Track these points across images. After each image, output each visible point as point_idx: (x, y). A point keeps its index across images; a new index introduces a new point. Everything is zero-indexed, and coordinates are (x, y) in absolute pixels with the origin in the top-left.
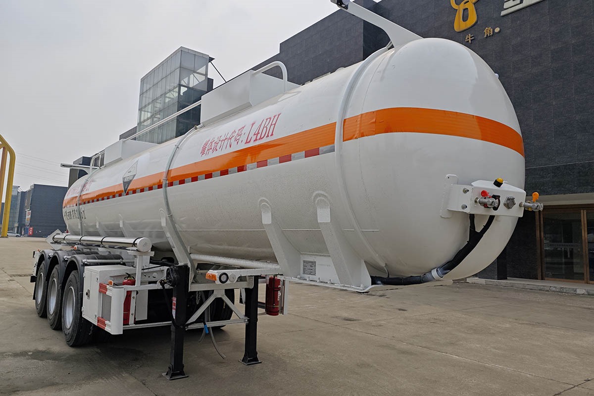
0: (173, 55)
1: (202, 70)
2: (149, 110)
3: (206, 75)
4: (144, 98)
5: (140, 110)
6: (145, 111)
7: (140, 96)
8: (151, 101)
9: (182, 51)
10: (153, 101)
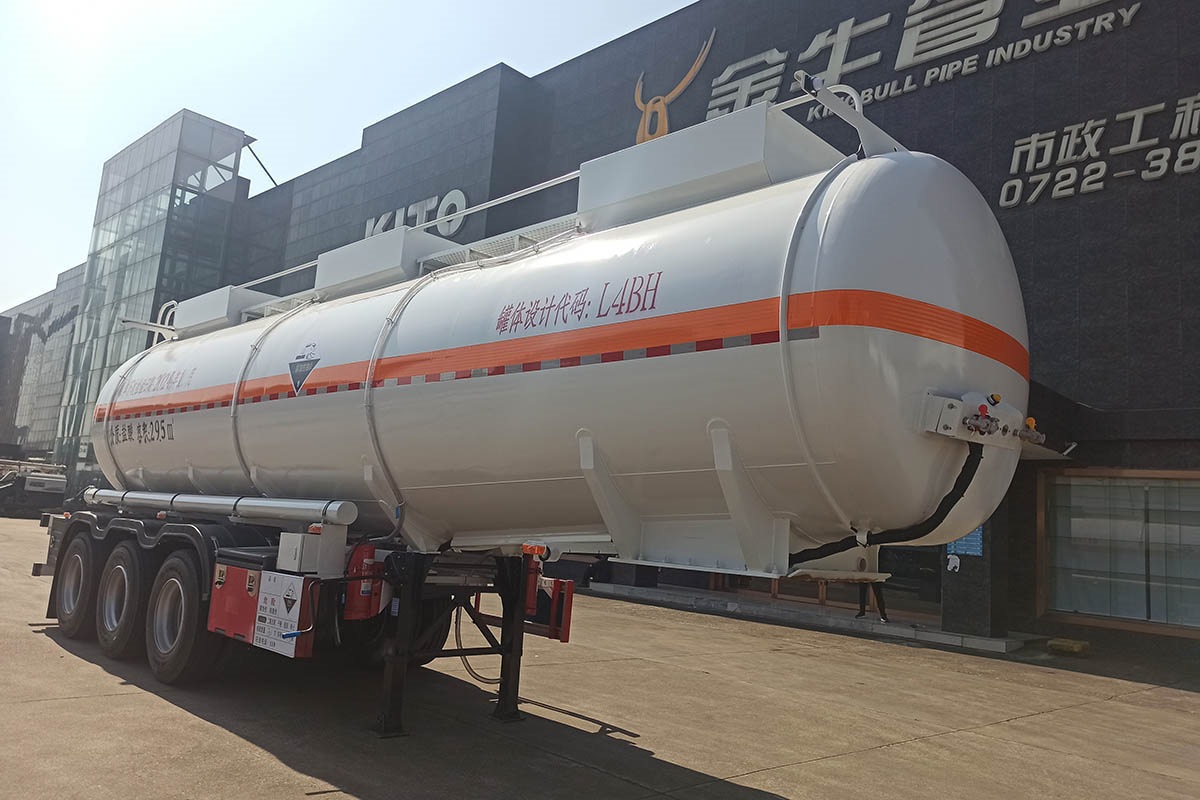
0: (166, 124)
1: (229, 161)
2: (114, 229)
3: (235, 169)
4: (106, 204)
5: (97, 225)
6: (105, 230)
7: (99, 197)
8: (119, 208)
9: (187, 118)
10: (122, 210)
